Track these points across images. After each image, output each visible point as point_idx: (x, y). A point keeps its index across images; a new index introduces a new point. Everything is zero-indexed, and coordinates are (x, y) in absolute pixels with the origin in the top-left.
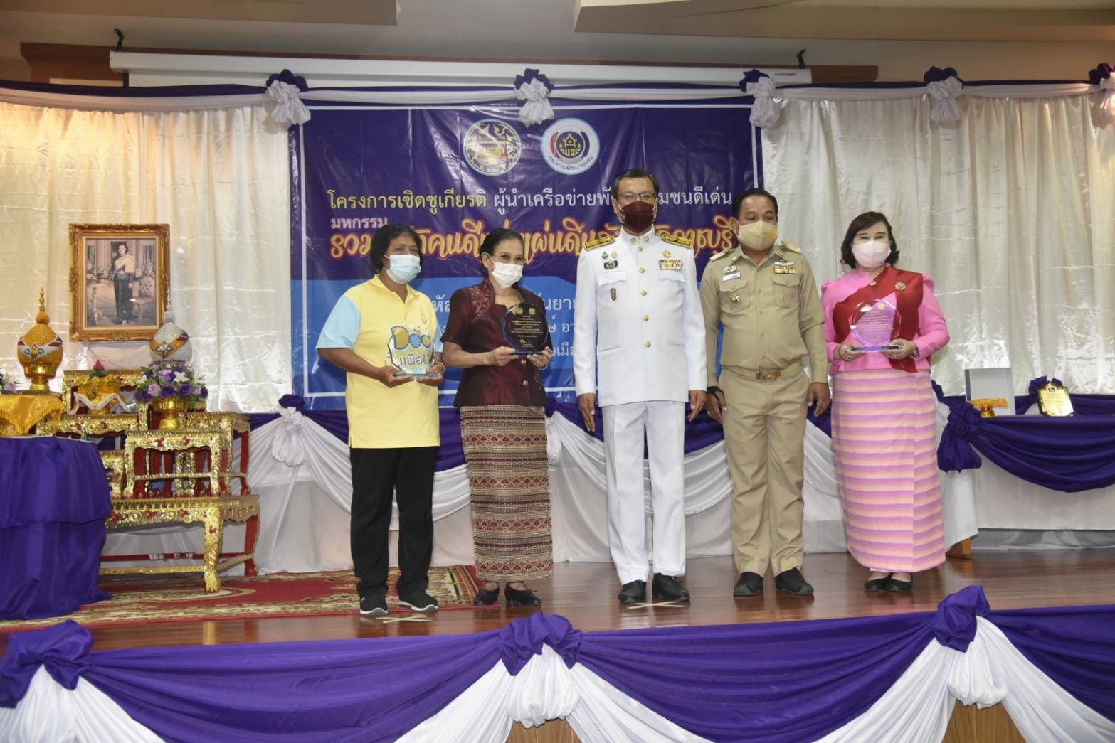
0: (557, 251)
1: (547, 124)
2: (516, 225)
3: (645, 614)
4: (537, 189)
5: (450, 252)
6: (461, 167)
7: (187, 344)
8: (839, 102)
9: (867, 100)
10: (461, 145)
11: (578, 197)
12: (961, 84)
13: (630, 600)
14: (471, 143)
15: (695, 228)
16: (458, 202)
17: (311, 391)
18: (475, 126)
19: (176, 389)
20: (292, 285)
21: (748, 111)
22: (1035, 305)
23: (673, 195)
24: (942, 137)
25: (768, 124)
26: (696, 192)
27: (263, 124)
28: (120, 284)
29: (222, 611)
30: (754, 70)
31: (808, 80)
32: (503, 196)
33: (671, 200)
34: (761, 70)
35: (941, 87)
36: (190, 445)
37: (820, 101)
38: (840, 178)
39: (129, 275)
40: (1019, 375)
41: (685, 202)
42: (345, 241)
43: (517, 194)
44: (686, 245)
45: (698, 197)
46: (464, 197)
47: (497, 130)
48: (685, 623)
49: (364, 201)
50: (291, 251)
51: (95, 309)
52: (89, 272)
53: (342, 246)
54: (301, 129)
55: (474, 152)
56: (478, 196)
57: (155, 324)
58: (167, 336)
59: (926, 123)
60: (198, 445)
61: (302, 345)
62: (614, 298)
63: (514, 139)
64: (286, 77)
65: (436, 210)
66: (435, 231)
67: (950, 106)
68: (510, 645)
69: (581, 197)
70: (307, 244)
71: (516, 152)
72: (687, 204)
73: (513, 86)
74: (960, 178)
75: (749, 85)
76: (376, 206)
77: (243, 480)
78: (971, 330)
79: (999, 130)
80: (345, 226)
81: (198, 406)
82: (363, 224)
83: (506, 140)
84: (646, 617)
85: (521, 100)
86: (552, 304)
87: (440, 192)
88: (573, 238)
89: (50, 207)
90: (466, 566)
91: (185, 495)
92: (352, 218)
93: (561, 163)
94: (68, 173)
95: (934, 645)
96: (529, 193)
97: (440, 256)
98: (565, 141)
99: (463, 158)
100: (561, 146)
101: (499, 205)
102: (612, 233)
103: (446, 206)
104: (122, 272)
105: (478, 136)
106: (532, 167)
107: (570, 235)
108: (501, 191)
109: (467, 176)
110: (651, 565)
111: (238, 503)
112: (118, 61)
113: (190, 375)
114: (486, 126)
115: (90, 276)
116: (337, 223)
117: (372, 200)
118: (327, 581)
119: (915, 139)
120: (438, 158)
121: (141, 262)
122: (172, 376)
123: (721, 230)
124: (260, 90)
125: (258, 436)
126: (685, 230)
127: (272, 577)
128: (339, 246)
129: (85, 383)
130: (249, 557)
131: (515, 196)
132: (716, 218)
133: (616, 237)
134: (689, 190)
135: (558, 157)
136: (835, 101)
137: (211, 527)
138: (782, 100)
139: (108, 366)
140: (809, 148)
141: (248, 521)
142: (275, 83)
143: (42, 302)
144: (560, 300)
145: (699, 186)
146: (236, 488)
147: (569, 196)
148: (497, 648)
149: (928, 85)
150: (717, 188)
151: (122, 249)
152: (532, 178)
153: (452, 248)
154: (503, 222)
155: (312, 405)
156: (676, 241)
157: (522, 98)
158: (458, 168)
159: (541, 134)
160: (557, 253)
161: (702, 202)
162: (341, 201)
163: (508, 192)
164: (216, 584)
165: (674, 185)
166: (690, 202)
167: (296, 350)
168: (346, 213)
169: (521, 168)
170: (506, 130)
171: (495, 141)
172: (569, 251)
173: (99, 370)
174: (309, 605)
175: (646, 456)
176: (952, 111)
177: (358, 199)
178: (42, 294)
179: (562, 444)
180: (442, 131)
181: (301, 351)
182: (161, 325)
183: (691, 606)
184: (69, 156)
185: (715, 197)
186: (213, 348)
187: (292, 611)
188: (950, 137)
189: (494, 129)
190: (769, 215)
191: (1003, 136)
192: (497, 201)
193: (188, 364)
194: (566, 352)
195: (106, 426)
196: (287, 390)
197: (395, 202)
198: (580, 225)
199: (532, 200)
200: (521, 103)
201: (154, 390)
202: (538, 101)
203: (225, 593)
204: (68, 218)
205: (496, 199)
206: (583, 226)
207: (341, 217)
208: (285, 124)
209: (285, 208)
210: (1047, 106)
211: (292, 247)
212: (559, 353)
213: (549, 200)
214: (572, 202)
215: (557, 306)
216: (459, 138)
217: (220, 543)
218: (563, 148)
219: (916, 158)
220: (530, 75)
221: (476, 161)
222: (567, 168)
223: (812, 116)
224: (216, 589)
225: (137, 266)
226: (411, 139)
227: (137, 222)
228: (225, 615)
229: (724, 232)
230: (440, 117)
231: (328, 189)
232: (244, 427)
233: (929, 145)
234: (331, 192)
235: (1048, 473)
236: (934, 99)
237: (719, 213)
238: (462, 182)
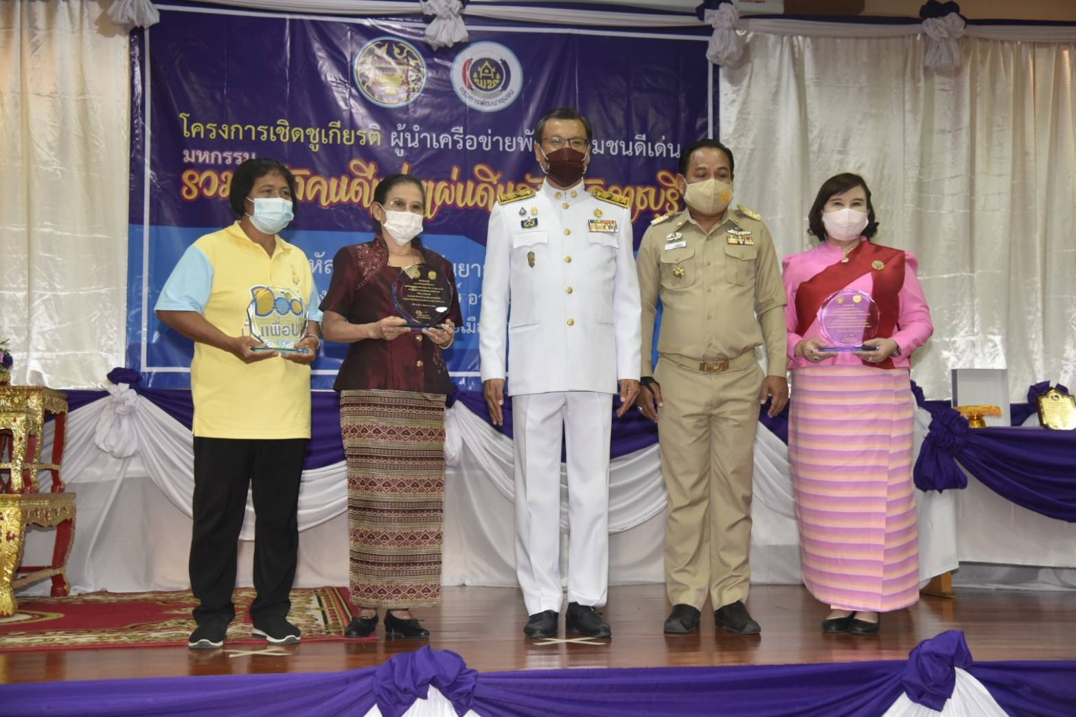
0: (466, 204)
1: (460, 47)
2: (417, 170)
3: (555, 652)
4: (445, 128)
5: (334, 199)
6: (351, 94)
8: (815, 38)
9: (848, 38)
10: (352, 67)
11: (494, 139)
12: (963, 23)
13: (538, 634)
14: (366, 66)
15: (635, 185)
16: (346, 138)
17: (150, 364)
18: (370, 44)
20: (130, 230)
21: (705, 45)
22: (1039, 295)
23: (610, 143)
24: (937, 87)
25: (729, 62)
26: (637, 141)
27: (96, 23)
29: (19, 640)
31: (780, 9)
32: (402, 134)
33: (607, 149)
35: (940, 25)
37: (792, 37)
38: (812, 132)
40: (1016, 379)
41: (624, 153)
42: (201, 179)
43: (420, 132)
44: (622, 204)
45: (639, 147)
46: (353, 132)
47: (396, 51)
48: (604, 665)
49: (226, 129)
50: (130, 187)
53: (196, 185)
54: (147, 33)
55: (367, 77)
56: (371, 131)
59: (919, 68)
61: (141, 306)
62: (532, 265)
63: (417, 64)
65: (317, 146)
66: (315, 173)
67: (949, 49)
68: (387, 686)
69: (498, 140)
70: (151, 181)
71: (419, 80)
72: (627, 155)
74: (956, 137)
75: (708, 12)
76: (241, 137)
77: (55, 474)
78: (961, 322)
79: (1007, 81)
80: (201, 160)
82: (224, 159)
83: (408, 65)
84: (556, 656)
85: (427, 15)
87: (323, 125)
88: (486, 189)
90: (338, 588)
92: (211, 151)
93: (474, 97)
95: (903, 702)
96: (434, 131)
97: (321, 205)
98: (480, 69)
99: (353, 84)
100: (475, 75)
101: (397, 145)
103: (331, 142)
105: (373, 57)
106: (439, 100)
107: (482, 186)
108: (400, 127)
109: (359, 107)
110: (565, 592)
111: (46, 503)
114: (384, 45)
116: (190, 156)
117: (237, 129)
118: (158, 603)
119: (904, 88)
120: (322, 82)
123: (666, 188)
125: (78, 419)
126: (623, 188)
127: (86, 598)
128: (191, 185)
130: (57, 572)
131: (417, 135)
132: (660, 174)
133: (538, 190)
134: (629, 139)
135: (472, 89)
136: (811, 37)
137: (8, 533)
138: (747, 33)
140: (776, 93)
141: (59, 526)
144: (468, 265)
145: (642, 134)
146: (45, 484)
147: (483, 139)
148: (372, 691)
149: (924, 22)
150: (663, 138)
152: (439, 113)
153: (337, 194)
154: (401, 166)
155: (151, 381)
156: (609, 198)
157: (429, 13)
158: (347, 96)
159: (452, 60)
160: (465, 208)
161: (644, 154)
162: (197, 129)
163: (409, 129)
164: (12, 605)
165: (612, 131)
166: (630, 152)
167: (133, 312)
168: (203, 144)
169: (425, 100)
170: (408, 52)
171: (393, 64)
172: (481, 205)
174: (134, 633)
175: (564, 459)
176: (951, 55)
177: (219, 127)
179: (463, 439)
180: (329, 50)
181: (139, 314)
183: (612, 643)
185: (660, 148)
186: (22, 305)
187: (112, 640)
188: (947, 87)
189: (393, 50)
190: (723, 172)
191: (1011, 88)
192: (395, 139)
194: (472, 328)
196: (119, 361)
197: (265, 133)
198: (495, 172)
199: (438, 141)
200: (428, 19)
202: (449, 17)
203: (22, 618)
205: (393, 137)
206: (499, 176)
207: (196, 149)
208: (125, 26)
209: (123, 133)
210: (1066, 53)
211: (131, 182)
213: (458, 142)
214: (487, 146)
215: (464, 272)
216: (349, 60)
217: (20, 553)
218: (478, 78)
219: (904, 111)
221: (369, 88)
222: (482, 103)
223: (781, 55)
224: (11, 613)
226: (289, 56)
228: (21, 646)
229: (670, 192)
230: (326, 30)
231: (181, 112)
232: (59, 407)
233: (922, 95)
234: (183, 116)
235: (1047, 498)
236: (930, 39)
237: (664, 168)
238: (351, 114)
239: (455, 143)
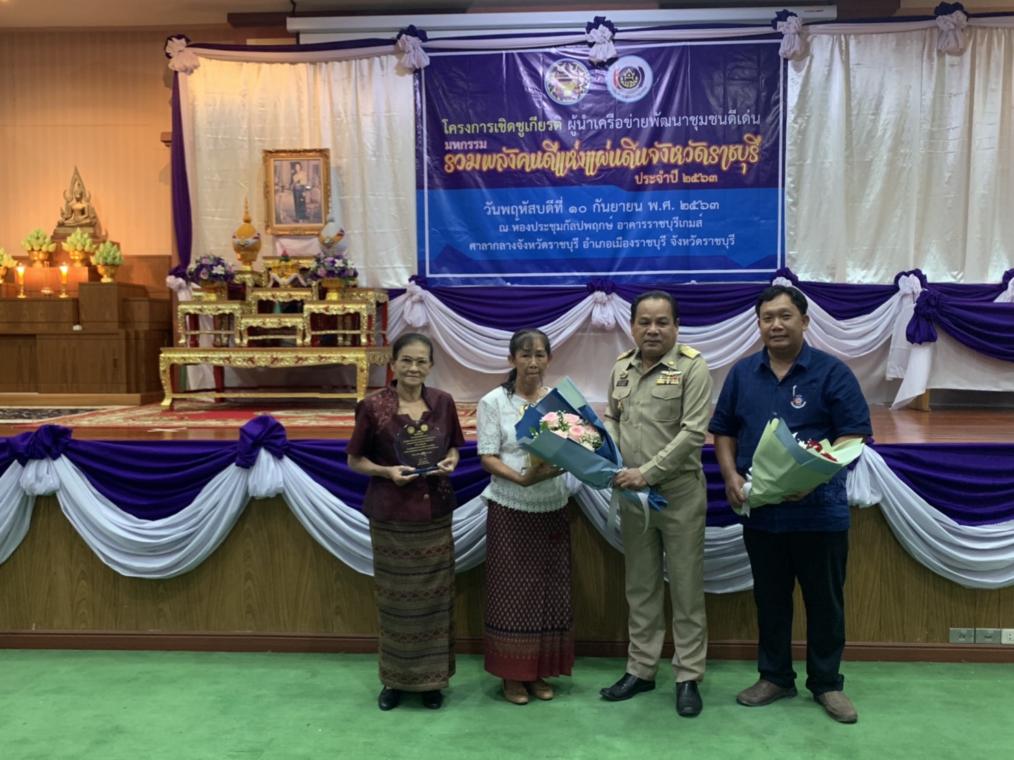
0: (616, 165)
1: (612, 61)
2: (584, 145)
4: (602, 115)
5: (534, 167)
6: (543, 99)
7: (345, 237)
8: (857, 35)
9: (882, 33)
10: (543, 81)
11: (634, 120)
12: (966, 17)
14: (550, 78)
15: (728, 143)
16: (541, 127)
17: (431, 273)
18: (555, 64)
19: (336, 272)
20: (418, 193)
21: (779, 45)
23: (712, 118)
24: (948, 63)
25: (794, 56)
26: (730, 114)
27: (395, 68)
28: (297, 193)
30: (785, 10)
31: (834, 15)
32: (575, 122)
33: (709, 121)
34: (790, 9)
35: (948, 20)
36: (346, 311)
37: (840, 35)
38: (854, 100)
39: (303, 186)
41: (721, 123)
42: (455, 159)
43: (586, 120)
45: (731, 119)
46: (544, 123)
47: (571, 67)
49: (469, 127)
50: (416, 167)
51: (281, 212)
52: (276, 184)
53: (453, 163)
54: (423, 72)
55: (553, 87)
56: (556, 122)
57: (321, 222)
58: (330, 231)
59: (934, 51)
60: (352, 311)
61: (424, 238)
63: (584, 75)
64: (412, 31)
65: (523, 133)
66: (522, 151)
67: (955, 36)
69: (636, 121)
70: (427, 162)
71: (586, 84)
72: (723, 125)
73: (584, 30)
75: (779, 23)
76: (478, 132)
77: (384, 336)
80: (455, 148)
81: (351, 283)
82: (468, 146)
83: (578, 75)
85: (590, 43)
86: (610, 207)
87: (526, 119)
88: (629, 154)
89: (249, 137)
91: (345, 346)
92: (460, 141)
93: (621, 93)
94: (261, 111)
96: (595, 118)
97: (526, 171)
98: (625, 75)
99: (544, 92)
100: (622, 79)
101: (572, 129)
102: (660, 150)
103: (531, 130)
104: (298, 185)
105: (556, 73)
106: (599, 97)
107: (626, 152)
108: (574, 117)
109: (548, 106)
111: (379, 352)
112: (293, 24)
113: (345, 262)
114: (563, 64)
115: (277, 187)
116: (449, 146)
117: (475, 127)
119: (922, 66)
120: (526, 92)
121: (311, 177)
122: (334, 262)
123: (750, 145)
124: (392, 42)
125: (394, 305)
128: (451, 163)
129: (277, 265)
131: (584, 121)
132: (745, 137)
134: (725, 113)
135: (619, 88)
136: (854, 34)
139: (290, 254)
142: (404, 36)
143: (247, 208)
144: (617, 204)
145: (733, 109)
147: (626, 120)
149: (937, 19)
150: (748, 111)
151: (298, 167)
152: (598, 106)
153: (535, 163)
154: (574, 143)
155: (432, 283)
157: (590, 41)
158: (541, 99)
159: (607, 70)
160: (616, 168)
161: (735, 123)
162: (453, 128)
163: (579, 118)
166: (725, 123)
168: (457, 137)
169: (589, 98)
170: (578, 68)
171: (569, 77)
172: (625, 164)
173: (285, 258)
176: (957, 41)
177: (465, 126)
178: (246, 202)
180: (528, 69)
182: (326, 223)
184: (261, 98)
185: (746, 118)
188: (955, 62)
189: (569, 66)
191: (1002, 61)
192: (570, 125)
193: (344, 254)
195: (291, 296)
196: (414, 270)
197: (492, 128)
198: (635, 143)
199: (598, 124)
200: (591, 45)
201: (322, 272)
202: (604, 43)
204: (261, 144)
206: (637, 144)
207: (452, 141)
208: (410, 69)
209: (411, 133)
211: (417, 164)
212: (614, 246)
213: (611, 124)
214: (629, 125)
215: (614, 209)
216: (541, 74)
218: (624, 80)
219: (922, 82)
220: (599, 21)
221: (554, 94)
222: (626, 97)
223: (832, 48)
225: (308, 180)
226: (505, 77)
227: (308, 147)
229: (752, 147)
230: (528, 58)
231: (443, 118)
232: (384, 298)
233: (935, 70)
234: (445, 121)
235: (997, 347)
236: (942, 31)
237: (748, 132)
238: (543, 111)
239: (608, 125)
